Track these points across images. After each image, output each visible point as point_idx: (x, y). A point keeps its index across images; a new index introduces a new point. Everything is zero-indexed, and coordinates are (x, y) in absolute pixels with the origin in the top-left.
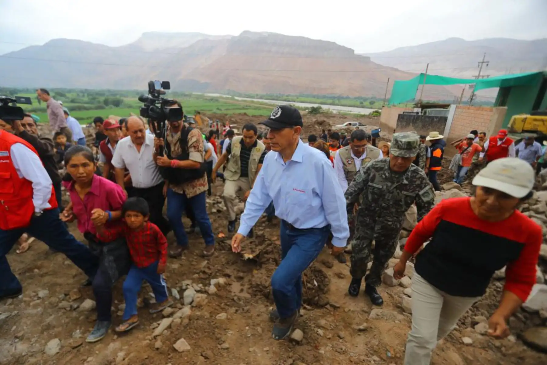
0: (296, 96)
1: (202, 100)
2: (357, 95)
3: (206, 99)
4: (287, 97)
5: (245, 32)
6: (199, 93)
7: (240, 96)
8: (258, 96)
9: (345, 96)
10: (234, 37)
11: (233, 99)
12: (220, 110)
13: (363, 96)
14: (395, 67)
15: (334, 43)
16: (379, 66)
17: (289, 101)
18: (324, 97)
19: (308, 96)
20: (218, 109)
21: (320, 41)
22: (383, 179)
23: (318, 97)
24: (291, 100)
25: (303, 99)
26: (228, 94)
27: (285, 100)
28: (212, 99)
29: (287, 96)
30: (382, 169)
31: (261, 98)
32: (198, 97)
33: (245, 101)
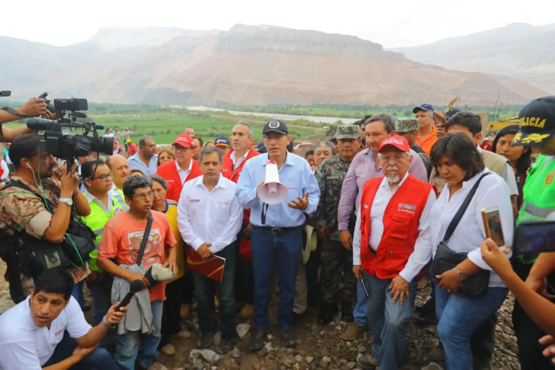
0: (308, 107)
1: (186, 115)
2: (390, 103)
3: (193, 115)
4: (297, 109)
5: (237, 26)
6: (180, 107)
7: (235, 109)
8: (257, 109)
9: (373, 105)
10: (222, 33)
11: (226, 113)
12: (216, 129)
13: (397, 104)
14: (439, 65)
15: (356, 38)
16: (417, 65)
17: (300, 114)
18: (346, 107)
19: (324, 106)
20: (213, 128)
21: (337, 35)
22: (338, 169)
23: (337, 107)
24: (302, 113)
25: (317, 111)
26: (218, 106)
27: (295, 114)
28: (200, 115)
29: (297, 107)
30: (335, 162)
31: (263, 111)
32: (181, 112)
33: (244, 116)
